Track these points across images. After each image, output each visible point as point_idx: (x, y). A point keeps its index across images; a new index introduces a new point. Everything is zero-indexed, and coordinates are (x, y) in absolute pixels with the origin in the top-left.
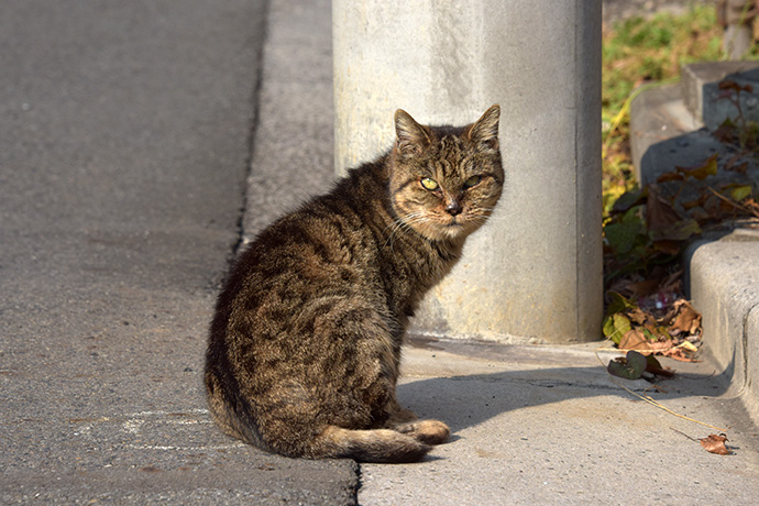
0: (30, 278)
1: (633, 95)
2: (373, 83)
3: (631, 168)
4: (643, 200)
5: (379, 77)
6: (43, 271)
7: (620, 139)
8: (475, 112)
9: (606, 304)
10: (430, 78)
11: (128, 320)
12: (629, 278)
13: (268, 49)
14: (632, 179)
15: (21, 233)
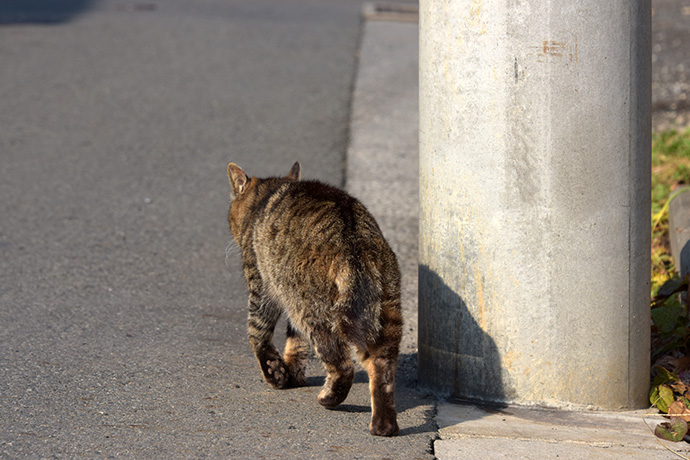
0: (156, 346)
1: (671, 196)
2: (454, 182)
3: (671, 259)
4: (684, 287)
5: (459, 177)
6: (166, 340)
7: (660, 234)
8: (543, 208)
9: (652, 378)
10: (504, 178)
11: (239, 384)
12: (671, 354)
13: (350, 152)
14: (672, 269)
15: (147, 308)
